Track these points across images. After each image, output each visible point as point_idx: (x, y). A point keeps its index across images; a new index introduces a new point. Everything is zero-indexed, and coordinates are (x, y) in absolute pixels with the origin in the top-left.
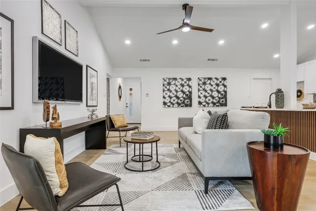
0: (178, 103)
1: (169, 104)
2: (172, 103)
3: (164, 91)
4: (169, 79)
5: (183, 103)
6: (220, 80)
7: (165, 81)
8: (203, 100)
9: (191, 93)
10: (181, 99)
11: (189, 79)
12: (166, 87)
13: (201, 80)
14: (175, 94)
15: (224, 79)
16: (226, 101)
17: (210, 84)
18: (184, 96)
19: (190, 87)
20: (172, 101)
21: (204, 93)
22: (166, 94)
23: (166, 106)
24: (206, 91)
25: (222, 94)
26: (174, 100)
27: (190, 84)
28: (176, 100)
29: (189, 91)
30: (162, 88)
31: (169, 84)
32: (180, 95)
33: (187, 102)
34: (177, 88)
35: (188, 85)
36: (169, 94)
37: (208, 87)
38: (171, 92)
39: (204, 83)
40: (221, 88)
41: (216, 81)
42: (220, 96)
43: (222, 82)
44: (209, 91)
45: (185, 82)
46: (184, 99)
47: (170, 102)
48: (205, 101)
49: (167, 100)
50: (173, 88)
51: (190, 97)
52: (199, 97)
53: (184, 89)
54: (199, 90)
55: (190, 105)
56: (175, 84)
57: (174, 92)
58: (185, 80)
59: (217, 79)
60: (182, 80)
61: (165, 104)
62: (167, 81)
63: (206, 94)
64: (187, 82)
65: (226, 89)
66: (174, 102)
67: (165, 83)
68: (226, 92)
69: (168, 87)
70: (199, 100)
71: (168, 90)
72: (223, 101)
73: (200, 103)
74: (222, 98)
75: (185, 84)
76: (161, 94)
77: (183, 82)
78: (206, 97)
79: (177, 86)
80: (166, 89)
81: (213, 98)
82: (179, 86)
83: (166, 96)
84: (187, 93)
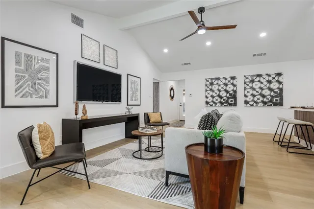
0: (220, 102)
1: (211, 103)
2: (214, 103)
3: (206, 91)
4: (212, 79)
5: (227, 102)
6: (274, 76)
7: (207, 81)
8: (250, 99)
9: (235, 92)
10: (225, 98)
11: (233, 78)
12: (208, 87)
13: (247, 78)
14: (218, 93)
15: (279, 75)
16: (282, 99)
17: (259, 81)
18: (228, 95)
19: (235, 86)
20: (214, 100)
21: (251, 92)
22: (208, 94)
23: (209, 105)
24: (254, 89)
25: (275, 93)
26: (217, 100)
27: (235, 82)
28: (219, 100)
29: (233, 90)
30: (204, 88)
31: (212, 84)
32: (223, 94)
33: (231, 101)
34: (220, 88)
35: (232, 84)
36: (211, 93)
37: (257, 85)
38: (213, 91)
39: (252, 81)
40: (274, 86)
41: (267, 78)
42: (272, 94)
43: (276, 78)
44: (258, 90)
45: (229, 81)
46: (228, 98)
47: (212, 101)
48: (253, 100)
49: (210, 99)
50: (215, 87)
51: (234, 96)
52: (246, 96)
53: (228, 88)
54: (245, 89)
55: (235, 104)
56: (217, 84)
57: (216, 91)
58: (229, 79)
59: (269, 75)
60: (226, 79)
61: (207, 103)
62: (210, 81)
63: (255, 93)
64: (231, 81)
65: (281, 86)
66: (217, 102)
67: (208, 83)
68: (281, 90)
69: (210, 87)
70: (245, 99)
71: (211, 90)
72: (277, 100)
73: (246, 102)
74: (276, 97)
75: (229, 83)
76: (204, 94)
77: (227, 82)
78: (254, 96)
79: (219, 85)
80: (208, 89)
81: (264, 96)
82: (222, 86)
83: (209, 96)
84: (231, 92)
